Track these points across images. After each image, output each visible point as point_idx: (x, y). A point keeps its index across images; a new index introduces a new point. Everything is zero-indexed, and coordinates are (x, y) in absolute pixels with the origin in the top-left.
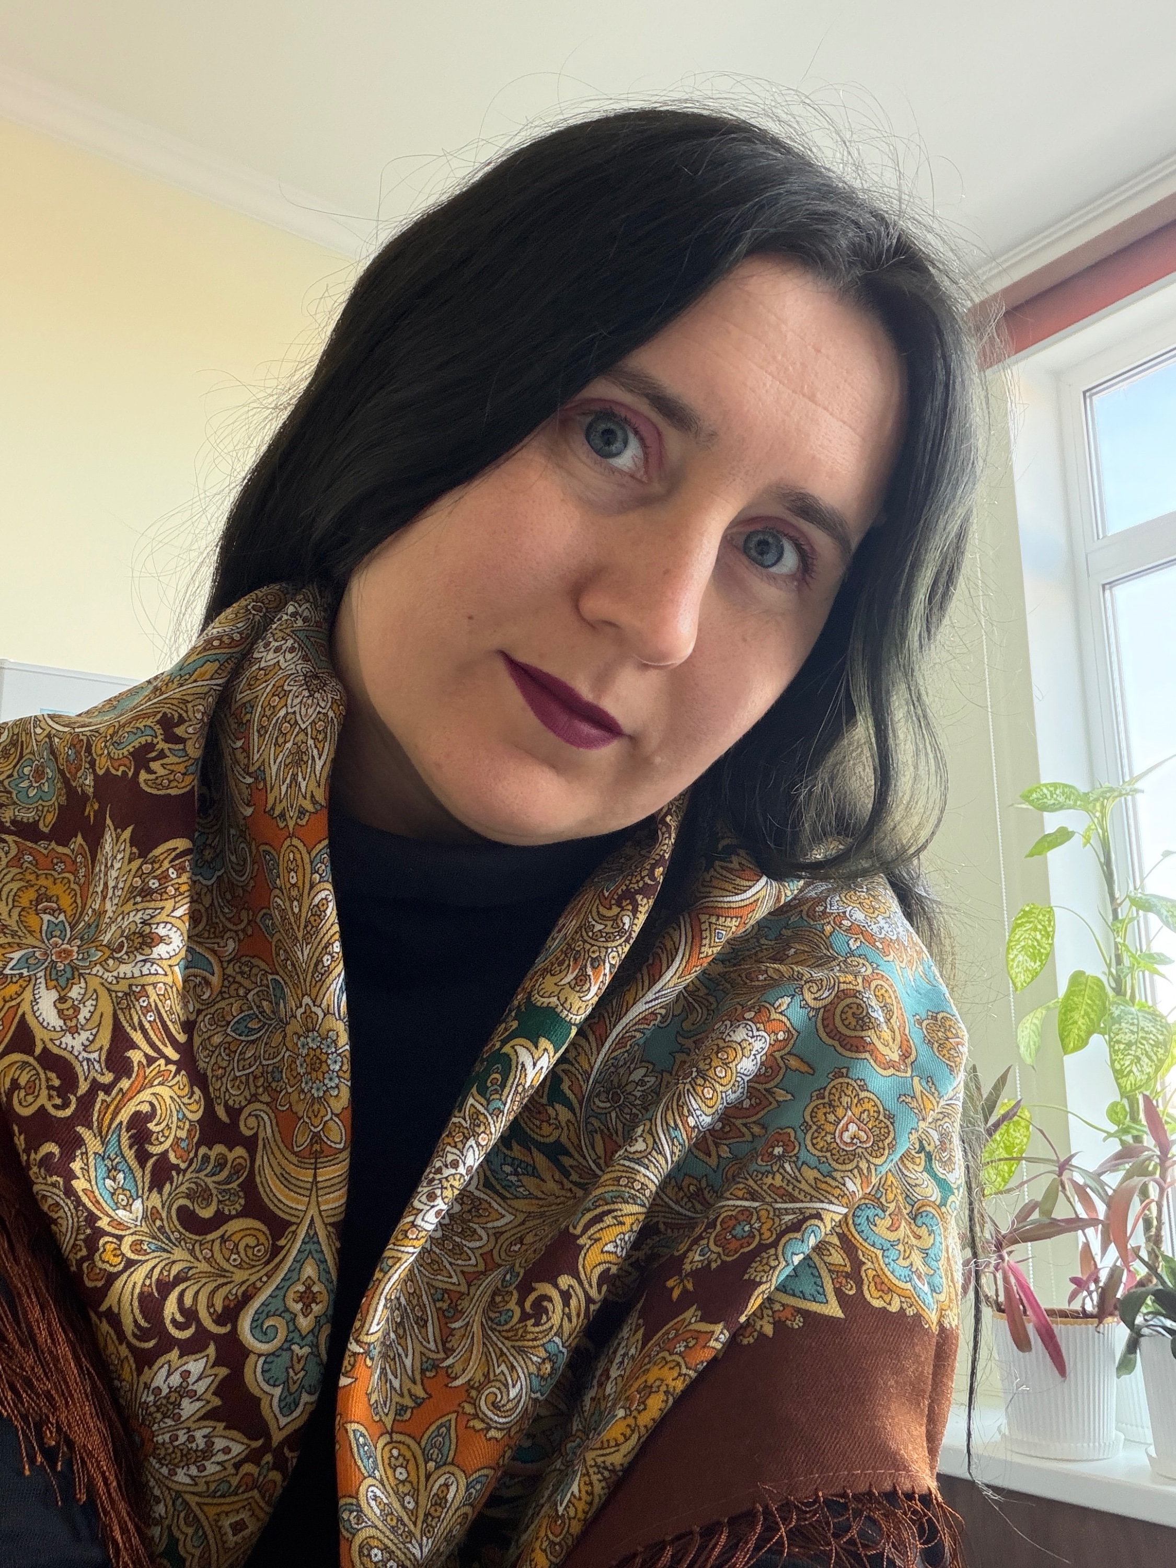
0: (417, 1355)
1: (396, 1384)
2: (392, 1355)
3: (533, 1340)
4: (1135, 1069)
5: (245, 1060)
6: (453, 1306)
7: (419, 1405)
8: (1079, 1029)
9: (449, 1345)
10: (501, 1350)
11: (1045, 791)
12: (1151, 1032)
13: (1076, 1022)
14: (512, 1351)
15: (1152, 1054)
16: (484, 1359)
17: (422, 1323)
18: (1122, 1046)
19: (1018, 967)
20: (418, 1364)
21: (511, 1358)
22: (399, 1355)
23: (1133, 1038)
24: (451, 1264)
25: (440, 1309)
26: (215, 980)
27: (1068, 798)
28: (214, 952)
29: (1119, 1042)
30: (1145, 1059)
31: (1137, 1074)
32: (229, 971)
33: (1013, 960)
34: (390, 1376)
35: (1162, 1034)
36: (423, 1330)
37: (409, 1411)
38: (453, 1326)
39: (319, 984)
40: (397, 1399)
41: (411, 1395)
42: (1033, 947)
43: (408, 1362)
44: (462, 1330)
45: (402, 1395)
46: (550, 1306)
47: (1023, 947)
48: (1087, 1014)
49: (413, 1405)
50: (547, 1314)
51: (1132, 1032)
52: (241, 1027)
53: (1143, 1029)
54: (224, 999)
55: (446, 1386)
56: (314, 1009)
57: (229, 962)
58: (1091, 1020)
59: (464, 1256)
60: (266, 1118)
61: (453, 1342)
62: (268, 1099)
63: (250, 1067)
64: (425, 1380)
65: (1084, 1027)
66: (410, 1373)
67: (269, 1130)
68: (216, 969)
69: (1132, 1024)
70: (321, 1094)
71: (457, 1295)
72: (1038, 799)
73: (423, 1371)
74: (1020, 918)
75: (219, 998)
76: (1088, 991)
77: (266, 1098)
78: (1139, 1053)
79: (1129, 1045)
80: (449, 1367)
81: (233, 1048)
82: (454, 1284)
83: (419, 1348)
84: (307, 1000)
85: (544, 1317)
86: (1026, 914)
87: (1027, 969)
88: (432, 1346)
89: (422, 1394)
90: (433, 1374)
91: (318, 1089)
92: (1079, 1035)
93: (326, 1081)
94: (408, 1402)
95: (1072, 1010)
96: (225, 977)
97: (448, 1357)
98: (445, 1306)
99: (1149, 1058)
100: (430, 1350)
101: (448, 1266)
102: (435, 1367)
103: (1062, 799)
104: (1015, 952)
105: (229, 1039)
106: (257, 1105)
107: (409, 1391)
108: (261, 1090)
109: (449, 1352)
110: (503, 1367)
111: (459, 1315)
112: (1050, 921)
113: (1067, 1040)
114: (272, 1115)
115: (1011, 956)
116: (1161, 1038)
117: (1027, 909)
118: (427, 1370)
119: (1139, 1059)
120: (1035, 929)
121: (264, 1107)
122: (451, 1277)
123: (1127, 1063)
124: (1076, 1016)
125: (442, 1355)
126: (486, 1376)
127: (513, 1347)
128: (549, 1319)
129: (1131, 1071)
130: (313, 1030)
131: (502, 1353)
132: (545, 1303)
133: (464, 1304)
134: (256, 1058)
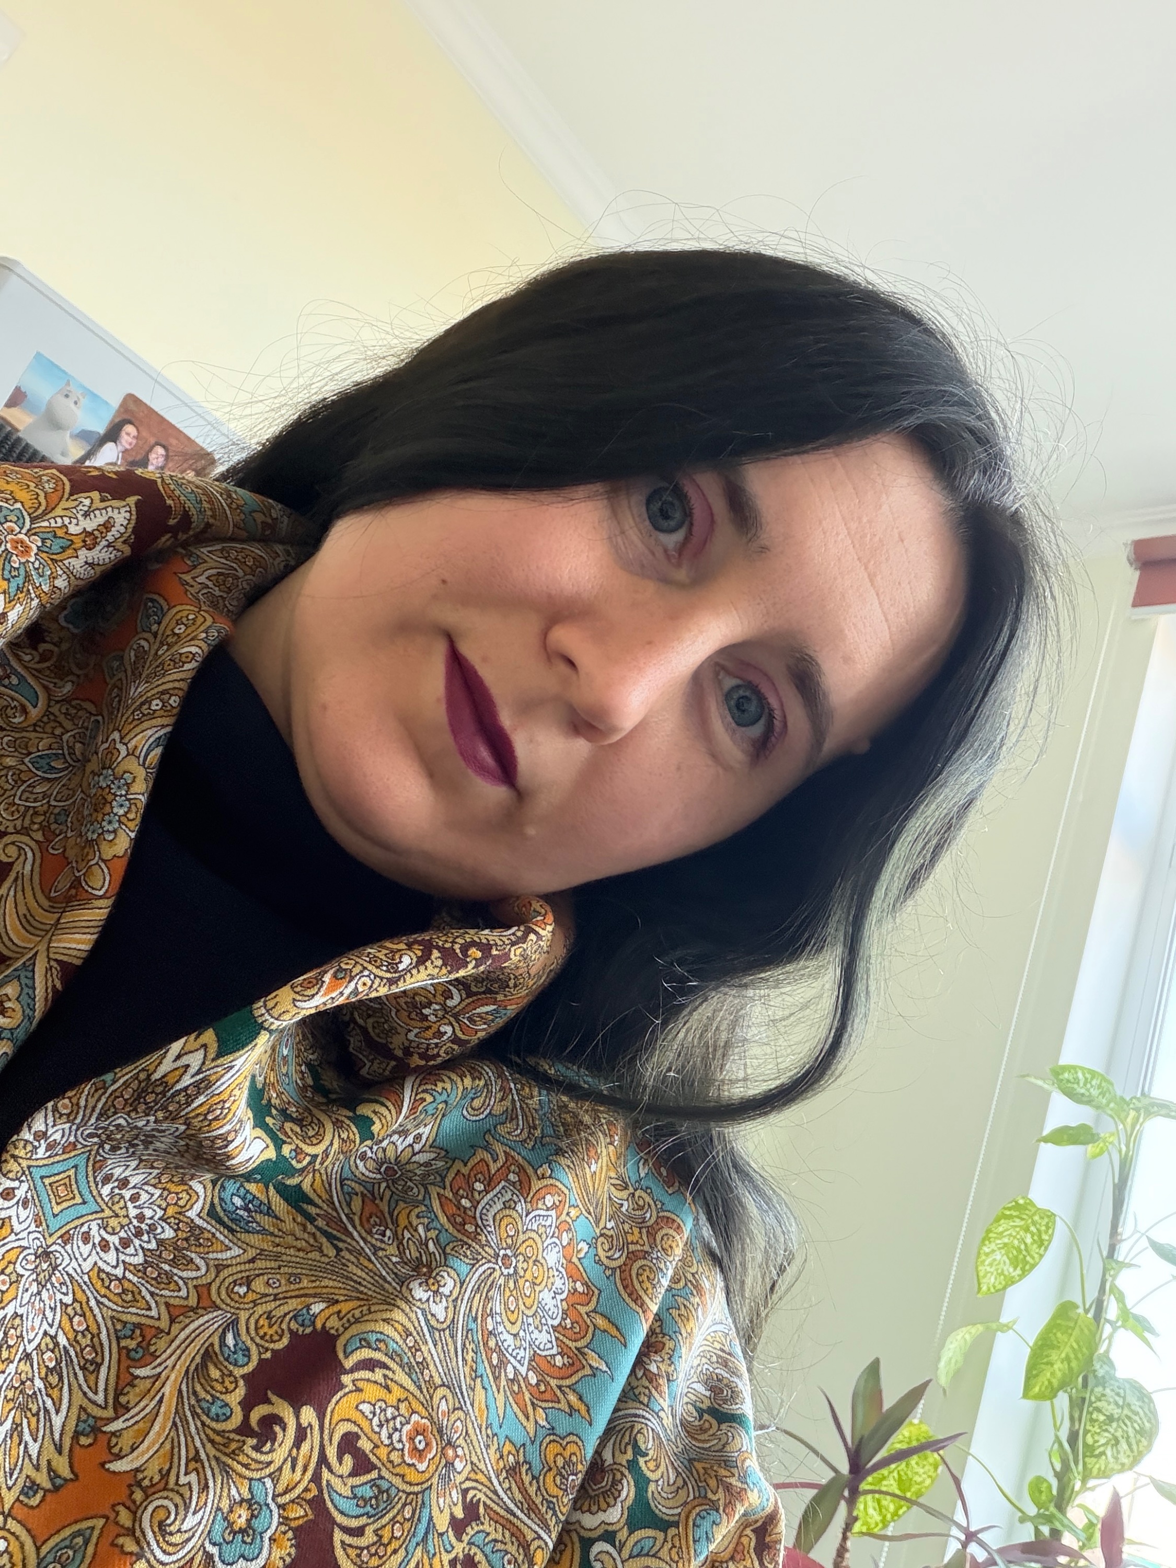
0: (75, 1410)
1: (34, 1449)
2: (34, 1410)
3: (244, 1465)
4: (1109, 1453)
5: (32, 793)
6: (145, 1345)
7: (56, 1489)
8: (1053, 1374)
9: (123, 1400)
10: (197, 1452)
11: (1080, 1075)
12: (1137, 1414)
13: (1052, 1364)
14: (214, 1463)
15: (1133, 1441)
16: (168, 1446)
17: (91, 1367)
18: (1102, 1418)
19: (991, 1265)
20: (72, 1423)
21: (209, 1473)
22: (46, 1411)
23: (1116, 1412)
24: (152, 1294)
25: (126, 1348)
26: (34, 713)
27: (1103, 1094)
28: (46, 688)
29: (1099, 1410)
30: (1124, 1445)
31: (1111, 1460)
32: (55, 709)
33: (987, 1255)
34: (27, 1437)
35: (1149, 1421)
36: (92, 1378)
37: (40, 1494)
38: (138, 1372)
39: (135, 723)
40: (29, 1470)
41: (50, 1469)
42: (1019, 1251)
43: (57, 1421)
44: (148, 1383)
45: (37, 1468)
46: (280, 1436)
47: (1005, 1245)
48: (1068, 1359)
49: (47, 1485)
50: (273, 1444)
51: (1116, 1404)
52: (43, 762)
53: (1129, 1405)
54: (35, 731)
55: (103, 1465)
56: (118, 746)
57: (57, 702)
58: (1071, 1369)
59: (172, 1286)
60: (30, 854)
61: (131, 1397)
62: (41, 839)
63: (35, 801)
64: (77, 1449)
65: (1059, 1374)
66: (57, 1437)
67: (28, 867)
68: (41, 703)
69: (1118, 1394)
70: (95, 836)
71: (153, 1331)
72: (1068, 1081)
73: (77, 1435)
74: (1009, 1209)
75: (31, 729)
76: (1076, 1332)
77: (39, 836)
78: (1119, 1434)
79: (1110, 1419)
80: (113, 1434)
81: (23, 776)
82: (152, 1317)
83: (78, 1399)
84: (116, 735)
85: (269, 1445)
86: (1017, 1207)
87: (1002, 1273)
88: (100, 1398)
89: (66, 1472)
90: (90, 1441)
91: (93, 832)
92: (1050, 1382)
93: (104, 824)
94: (42, 1479)
95: (1053, 1347)
96: (47, 713)
97: (117, 1418)
98: (132, 1344)
99: (1130, 1445)
100: (94, 1403)
101: (148, 1297)
102: (96, 1430)
103: (1095, 1092)
104: (993, 1246)
105: (23, 768)
106: (26, 839)
107: (49, 1462)
108: (36, 827)
109: (121, 1409)
110: (193, 1477)
111: (148, 1358)
112: (1048, 1228)
113: (1033, 1381)
114: (38, 855)
115: (986, 1249)
116: (1147, 1425)
117: (1021, 1202)
118: (82, 1433)
119: (1117, 1442)
120: (1027, 1230)
121: (33, 844)
122: (150, 1309)
123: (1103, 1441)
124: (1054, 1355)
125: (110, 1413)
126: (165, 1475)
127: (217, 1459)
128: (271, 1451)
129: (1103, 1453)
130: (110, 767)
131: (197, 1458)
132: (277, 1429)
133: (161, 1344)
134: (45, 795)
